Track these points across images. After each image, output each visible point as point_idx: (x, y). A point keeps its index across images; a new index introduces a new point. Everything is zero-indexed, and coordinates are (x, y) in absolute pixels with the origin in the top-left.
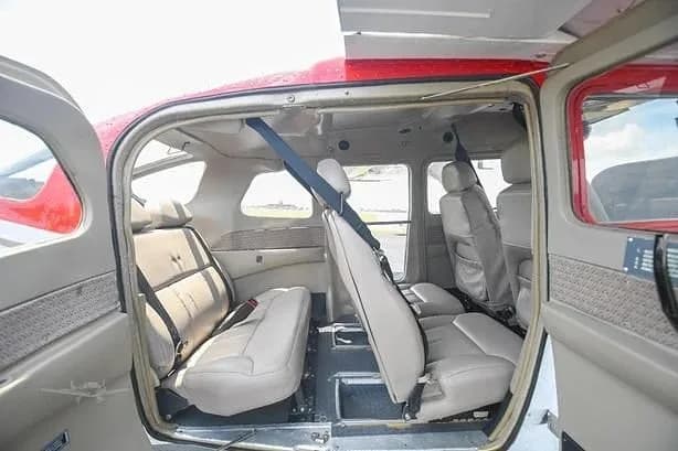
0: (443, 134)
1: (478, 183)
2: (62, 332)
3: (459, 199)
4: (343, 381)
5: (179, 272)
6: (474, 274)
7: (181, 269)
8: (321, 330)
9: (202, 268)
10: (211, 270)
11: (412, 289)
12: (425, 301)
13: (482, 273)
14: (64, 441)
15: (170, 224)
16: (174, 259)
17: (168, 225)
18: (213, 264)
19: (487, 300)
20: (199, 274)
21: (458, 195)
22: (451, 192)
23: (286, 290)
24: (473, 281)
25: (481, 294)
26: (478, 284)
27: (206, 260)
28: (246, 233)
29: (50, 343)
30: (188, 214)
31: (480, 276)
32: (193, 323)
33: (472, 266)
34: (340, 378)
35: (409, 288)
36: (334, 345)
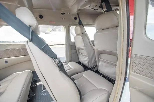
0: (74, 17)
1: (86, 32)
3: (80, 36)
6: (85, 58)
8: (38, 84)
12: (73, 68)
13: (87, 57)
19: (89, 65)
21: (80, 35)
22: (78, 35)
24: (85, 60)
25: (87, 63)
26: (86, 61)
31: (87, 58)
33: (84, 55)
35: (67, 64)
36: (43, 90)
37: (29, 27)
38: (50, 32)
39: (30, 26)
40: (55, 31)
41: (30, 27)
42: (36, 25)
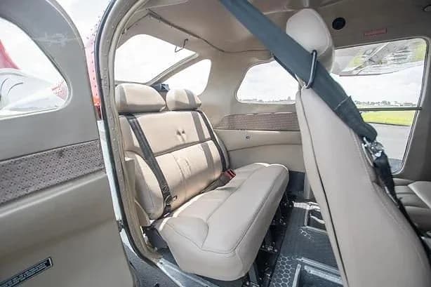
2: (43, 185)
4: (306, 268)
5: (182, 143)
7: (183, 140)
8: (297, 205)
9: (202, 141)
10: (210, 143)
11: (410, 186)
14: (48, 264)
15: (181, 107)
16: (179, 133)
17: (180, 108)
18: (213, 138)
20: (200, 145)
23: (267, 165)
27: (207, 135)
28: (239, 116)
29: (30, 193)
30: (198, 101)
32: (185, 182)
34: (303, 264)
35: (406, 184)
36: (306, 224)
37: (312, 54)
38: (360, 67)
39: (315, 51)
40: (380, 62)
41: (314, 54)
42: (327, 47)
